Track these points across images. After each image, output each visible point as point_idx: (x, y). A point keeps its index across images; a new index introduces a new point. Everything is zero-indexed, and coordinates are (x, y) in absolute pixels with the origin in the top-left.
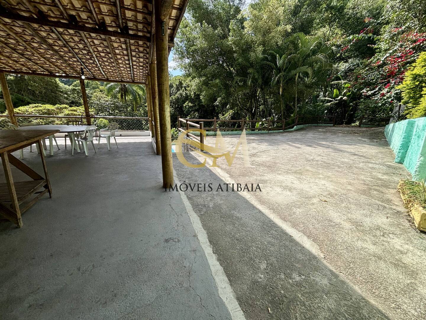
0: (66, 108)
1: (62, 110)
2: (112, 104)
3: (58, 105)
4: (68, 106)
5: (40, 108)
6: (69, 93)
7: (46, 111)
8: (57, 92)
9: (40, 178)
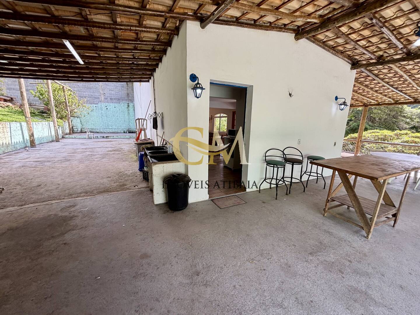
0: (406, 134)
1: (401, 136)
3: (398, 131)
4: (409, 132)
5: (377, 134)
6: (414, 117)
7: (382, 137)
8: (399, 117)
9: (391, 204)
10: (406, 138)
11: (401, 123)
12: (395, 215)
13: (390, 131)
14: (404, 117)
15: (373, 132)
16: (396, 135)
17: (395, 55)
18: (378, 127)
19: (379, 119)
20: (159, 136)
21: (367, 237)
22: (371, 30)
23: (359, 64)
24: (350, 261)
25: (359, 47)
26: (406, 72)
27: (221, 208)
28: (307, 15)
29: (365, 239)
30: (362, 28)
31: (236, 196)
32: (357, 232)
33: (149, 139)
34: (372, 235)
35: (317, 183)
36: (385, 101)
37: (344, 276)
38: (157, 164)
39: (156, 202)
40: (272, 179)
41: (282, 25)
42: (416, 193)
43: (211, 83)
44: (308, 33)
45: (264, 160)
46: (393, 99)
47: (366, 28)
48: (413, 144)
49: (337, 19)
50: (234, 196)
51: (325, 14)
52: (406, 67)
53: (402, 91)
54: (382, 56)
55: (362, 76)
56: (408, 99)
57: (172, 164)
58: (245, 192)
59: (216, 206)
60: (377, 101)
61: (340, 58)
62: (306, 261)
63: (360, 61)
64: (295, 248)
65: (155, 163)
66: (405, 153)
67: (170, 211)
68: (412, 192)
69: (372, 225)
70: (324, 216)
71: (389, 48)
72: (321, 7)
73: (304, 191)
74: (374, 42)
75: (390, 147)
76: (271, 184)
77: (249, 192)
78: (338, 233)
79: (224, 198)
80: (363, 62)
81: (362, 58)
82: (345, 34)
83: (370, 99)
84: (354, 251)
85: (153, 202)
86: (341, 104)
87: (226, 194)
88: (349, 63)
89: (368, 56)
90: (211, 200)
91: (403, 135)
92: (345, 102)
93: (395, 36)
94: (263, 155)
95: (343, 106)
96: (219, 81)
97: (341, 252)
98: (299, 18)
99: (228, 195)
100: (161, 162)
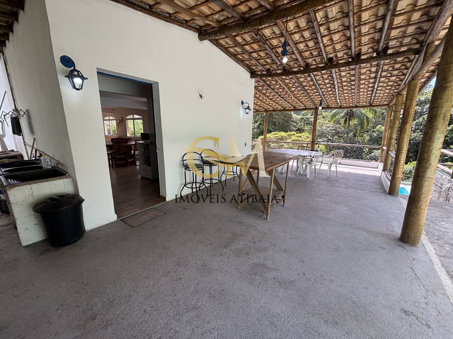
0: (294, 135)
1: (291, 136)
2: (333, 130)
3: (289, 132)
4: (295, 133)
5: (277, 135)
6: (298, 122)
7: (280, 137)
8: (290, 122)
9: (281, 189)
10: (294, 138)
11: (291, 126)
12: (283, 197)
13: (285, 133)
14: (292, 121)
15: (275, 134)
16: (288, 135)
17: (277, 70)
18: (278, 129)
19: (278, 123)
20: (29, 145)
21: (266, 219)
22: (258, 44)
23: (256, 74)
24: (254, 243)
25: (253, 58)
26: (286, 85)
27: (133, 227)
28: (205, 16)
29: (265, 220)
30: (252, 41)
31: (153, 209)
32: (260, 217)
33: (13, 151)
34: (270, 215)
35: (234, 181)
36: (278, 108)
37: (249, 257)
38: (18, 186)
39: (24, 243)
40: (193, 183)
41: (183, 20)
42: (298, 178)
43: (98, 72)
44: (209, 35)
45: (182, 165)
46: (282, 107)
47: (255, 42)
48: (298, 142)
49: (231, 28)
50: (151, 209)
51: (221, 20)
52: (285, 81)
53: (286, 100)
54: (269, 69)
55: (260, 85)
56: (291, 107)
57: (49, 182)
58: (165, 202)
59: (127, 225)
60: (273, 107)
61: (241, 66)
62: (221, 255)
63: (256, 71)
64: (211, 246)
65: (14, 186)
66: (295, 149)
67: (54, 249)
68: (295, 177)
69: (268, 208)
70: (238, 209)
71: (273, 64)
72: (216, 12)
73: (223, 190)
74: (262, 56)
75: (286, 146)
76: (192, 188)
77: (169, 201)
78: (247, 221)
79: (139, 214)
80: (258, 72)
81: (257, 69)
82: (240, 44)
83: (268, 105)
84: (258, 233)
85: (20, 243)
86: (246, 109)
87: (141, 209)
88: (248, 71)
89: (260, 68)
90: (120, 220)
91: (292, 135)
92: (248, 107)
93: (274, 54)
94: (180, 160)
95: (247, 110)
96: (111, 72)
97: (249, 237)
98: (197, 16)
99: (143, 210)
100: (26, 183)
